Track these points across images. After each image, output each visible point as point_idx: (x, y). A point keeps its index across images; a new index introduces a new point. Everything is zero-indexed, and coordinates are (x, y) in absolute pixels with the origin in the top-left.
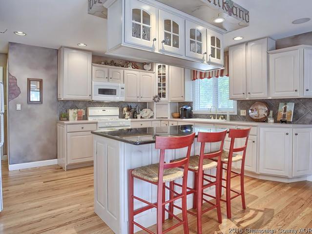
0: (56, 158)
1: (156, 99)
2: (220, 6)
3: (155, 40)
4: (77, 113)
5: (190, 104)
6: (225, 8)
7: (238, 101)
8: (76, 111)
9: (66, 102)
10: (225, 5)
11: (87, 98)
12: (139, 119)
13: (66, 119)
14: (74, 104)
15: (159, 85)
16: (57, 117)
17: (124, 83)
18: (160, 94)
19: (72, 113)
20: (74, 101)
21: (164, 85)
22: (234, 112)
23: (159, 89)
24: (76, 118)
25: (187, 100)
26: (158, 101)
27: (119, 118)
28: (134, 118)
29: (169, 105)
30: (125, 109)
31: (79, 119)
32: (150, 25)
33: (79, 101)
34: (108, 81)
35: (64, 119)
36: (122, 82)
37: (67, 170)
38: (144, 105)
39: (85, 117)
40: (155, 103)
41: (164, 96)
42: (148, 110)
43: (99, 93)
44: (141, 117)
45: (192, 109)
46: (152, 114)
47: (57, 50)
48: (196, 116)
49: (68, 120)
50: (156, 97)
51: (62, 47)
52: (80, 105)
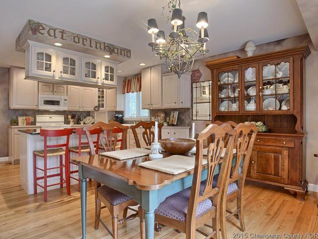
0: (8, 156)
1: (97, 109)
2: (101, 49)
3: (54, 71)
4: (26, 119)
5: (122, 113)
6: (107, 50)
7: (150, 110)
8: (24, 118)
9: (16, 110)
10: (107, 48)
11: (34, 107)
12: (82, 125)
13: (16, 124)
14: (24, 112)
15: (99, 97)
16: (9, 123)
17: (67, 95)
18: (99, 104)
19: (20, 119)
20: (23, 110)
21: (103, 97)
22: (148, 119)
23: (99, 101)
24: (25, 123)
25: (118, 109)
26: (98, 110)
27: (65, 123)
28: (78, 124)
29: (107, 114)
30: (70, 117)
31: (28, 124)
32: (51, 62)
33: (28, 110)
34: (53, 94)
35: (14, 124)
36: (66, 95)
37: (14, 164)
38: (88, 114)
39: (34, 123)
40: (96, 112)
41: (103, 106)
42: (91, 118)
43: (44, 104)
44: (84, 124)
45: (123, 117)
46: (93, 121)
47: (9, 69)
48: (126, 122)
49: (18, 125)
50: (96, 107)
51: (11, 67)
52: (30, 113)
